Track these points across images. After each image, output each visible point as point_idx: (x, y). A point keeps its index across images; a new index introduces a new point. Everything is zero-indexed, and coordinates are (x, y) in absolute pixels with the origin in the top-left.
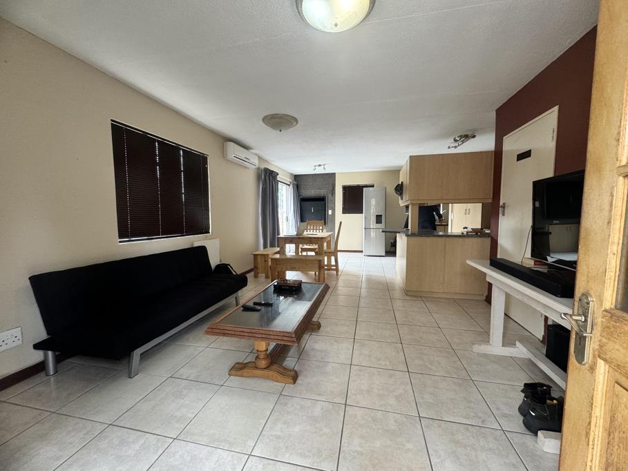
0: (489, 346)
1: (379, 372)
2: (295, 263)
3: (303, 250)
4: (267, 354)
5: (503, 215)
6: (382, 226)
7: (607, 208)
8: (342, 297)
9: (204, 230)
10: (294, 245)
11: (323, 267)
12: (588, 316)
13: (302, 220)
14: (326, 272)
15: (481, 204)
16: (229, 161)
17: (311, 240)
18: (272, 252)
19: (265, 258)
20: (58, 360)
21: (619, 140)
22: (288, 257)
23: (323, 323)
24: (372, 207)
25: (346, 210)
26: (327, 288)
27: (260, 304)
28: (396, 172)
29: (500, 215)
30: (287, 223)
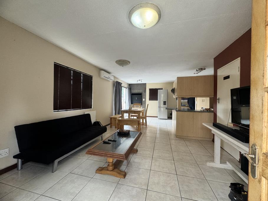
0: (214, 163)
1: (163, 174)
2: (128, 122)
3: (132, 116)
4: (113, 164)
5: (219, 103)
6: (166, 106)
7: (261, 106)
8: (148, 137)
9: (89, 107)
10: (128, 114)
11: (140, 124)
12: (256, 155)
13: (132, 103)
14: (141, 126)
15: (209, 98)
16: (101, 78)
17: (135, 112)
18: (118, 117)
19: (115, 119)
20: (23, 163)
21: (264, 76)
22: (125, 119)
23: (139, 149)
24: (162, 98)
25: (151, 99)
26: (141, 134)
27: (111, 141)
28: (172, 83)
29: (217, 103)
30: (125, 105)
